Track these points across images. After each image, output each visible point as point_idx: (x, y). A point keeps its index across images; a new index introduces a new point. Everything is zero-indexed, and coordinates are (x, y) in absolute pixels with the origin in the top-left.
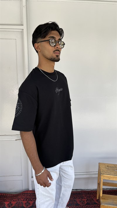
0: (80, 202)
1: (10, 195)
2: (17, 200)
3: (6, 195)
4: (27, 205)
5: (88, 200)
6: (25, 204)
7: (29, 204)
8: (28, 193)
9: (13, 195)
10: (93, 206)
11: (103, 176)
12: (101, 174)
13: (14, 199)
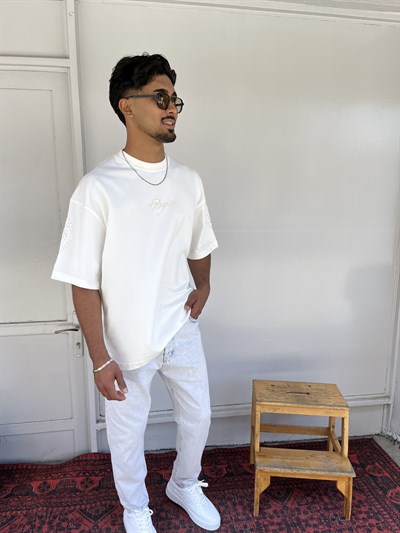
1: (44, 467)
2: (62, 476)
3: (34, 467)
4: (86, 486)
5: (229, 466)
7: (91, 482)
9: (52, 466)
10: (242, 479)
11: (261, 405)
12: (257, 401)
13: (53, 475)
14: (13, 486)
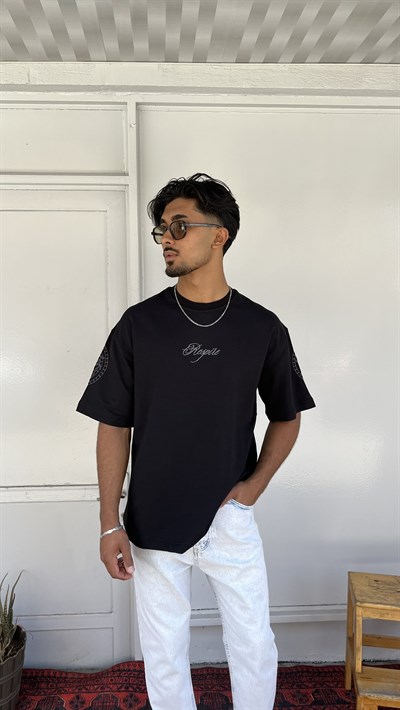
1: (76, 676)
2: (99, 690)
3: (64, 675)
4: (130, 705)
6: (125, 700)
7: (136, 700)
8: (132, 668)
9: (85, 675)
11: (363, 607)
12: (356, 601)
13: (88, 687)
14: (39, 698)
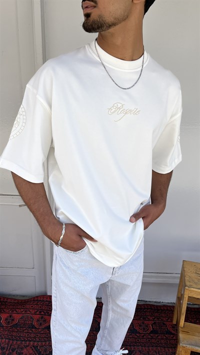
0: (140, 326)
1: (12, 301)
2: (23, 312)
3: (6, 300)
4: (41, 324)
5: (155, 323)
6: (38, 320)
7: (45, 321)
8: (45, 299)
9: (18, 300)
10: (165, 338)
11: (190, 290)
12: (186, 286)
13: (17, 310)
